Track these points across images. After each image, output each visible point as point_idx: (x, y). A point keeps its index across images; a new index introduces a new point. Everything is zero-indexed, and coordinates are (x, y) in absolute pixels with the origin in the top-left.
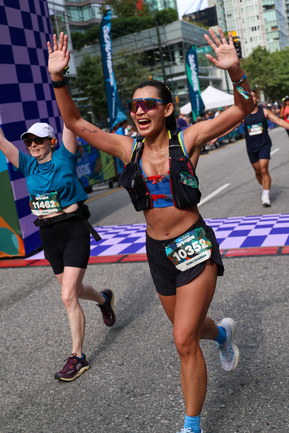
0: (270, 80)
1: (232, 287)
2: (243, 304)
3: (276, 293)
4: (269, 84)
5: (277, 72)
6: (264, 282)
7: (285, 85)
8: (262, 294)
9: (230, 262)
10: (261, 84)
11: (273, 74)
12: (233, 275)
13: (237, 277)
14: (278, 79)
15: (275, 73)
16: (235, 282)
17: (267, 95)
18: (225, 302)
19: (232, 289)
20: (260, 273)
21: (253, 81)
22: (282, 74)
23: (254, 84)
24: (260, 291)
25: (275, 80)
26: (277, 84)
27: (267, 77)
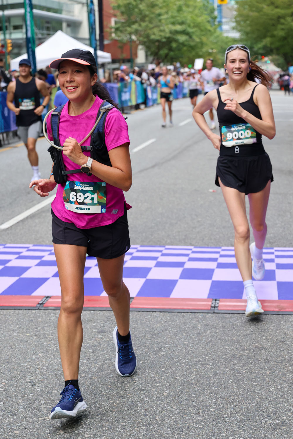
0: (155, 30)
1: (44, 360)
2: (56, 390)
3: (110, 374)
4: (153, 37)
5: (167, 19)
6: (95, 355)
7: (176, 41)
8: (88, 374)
9: (49, 318)
10: (140, 36)
11: (160, 21)
12: (49, 341)
13: (55, 344)
14: (167, 30)
15: (163, 21)
16: (50, 352)
17: (149, 53)
18: (29, 384)
19: (44, 363)
20: (91, 339)
21: (129, 29)
22: (173, 23)
23: (130, 34)
24: (87, 370)
25: (163, 31)
26: (165, 38)
27: (151, 26)
